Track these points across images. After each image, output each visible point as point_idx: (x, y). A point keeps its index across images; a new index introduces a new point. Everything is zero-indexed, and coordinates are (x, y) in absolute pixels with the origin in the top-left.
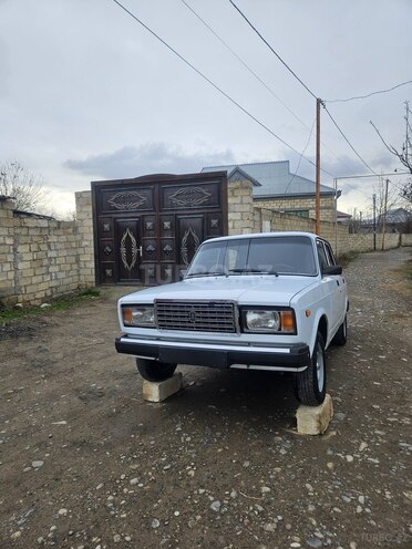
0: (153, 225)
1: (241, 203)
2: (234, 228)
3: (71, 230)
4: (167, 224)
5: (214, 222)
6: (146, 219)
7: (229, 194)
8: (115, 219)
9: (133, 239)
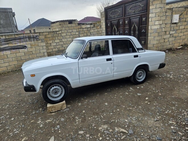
0: (122, 22)
1: (156, 8)
2: (151, 21)
3: (99, 27)
4: (126, 22)
5: (144, 19)
6: (120, 21)
7: (151, 4)
8: (111, 21)
9: (116, 29)
